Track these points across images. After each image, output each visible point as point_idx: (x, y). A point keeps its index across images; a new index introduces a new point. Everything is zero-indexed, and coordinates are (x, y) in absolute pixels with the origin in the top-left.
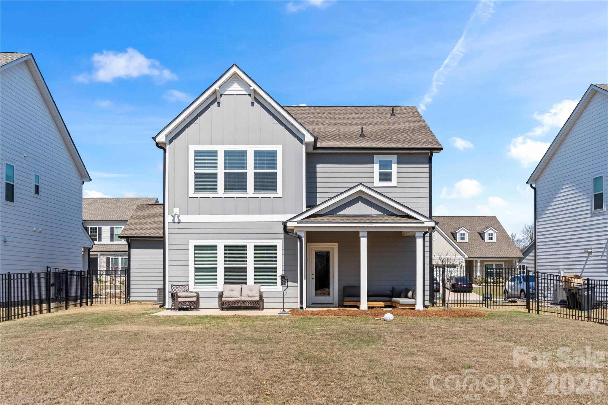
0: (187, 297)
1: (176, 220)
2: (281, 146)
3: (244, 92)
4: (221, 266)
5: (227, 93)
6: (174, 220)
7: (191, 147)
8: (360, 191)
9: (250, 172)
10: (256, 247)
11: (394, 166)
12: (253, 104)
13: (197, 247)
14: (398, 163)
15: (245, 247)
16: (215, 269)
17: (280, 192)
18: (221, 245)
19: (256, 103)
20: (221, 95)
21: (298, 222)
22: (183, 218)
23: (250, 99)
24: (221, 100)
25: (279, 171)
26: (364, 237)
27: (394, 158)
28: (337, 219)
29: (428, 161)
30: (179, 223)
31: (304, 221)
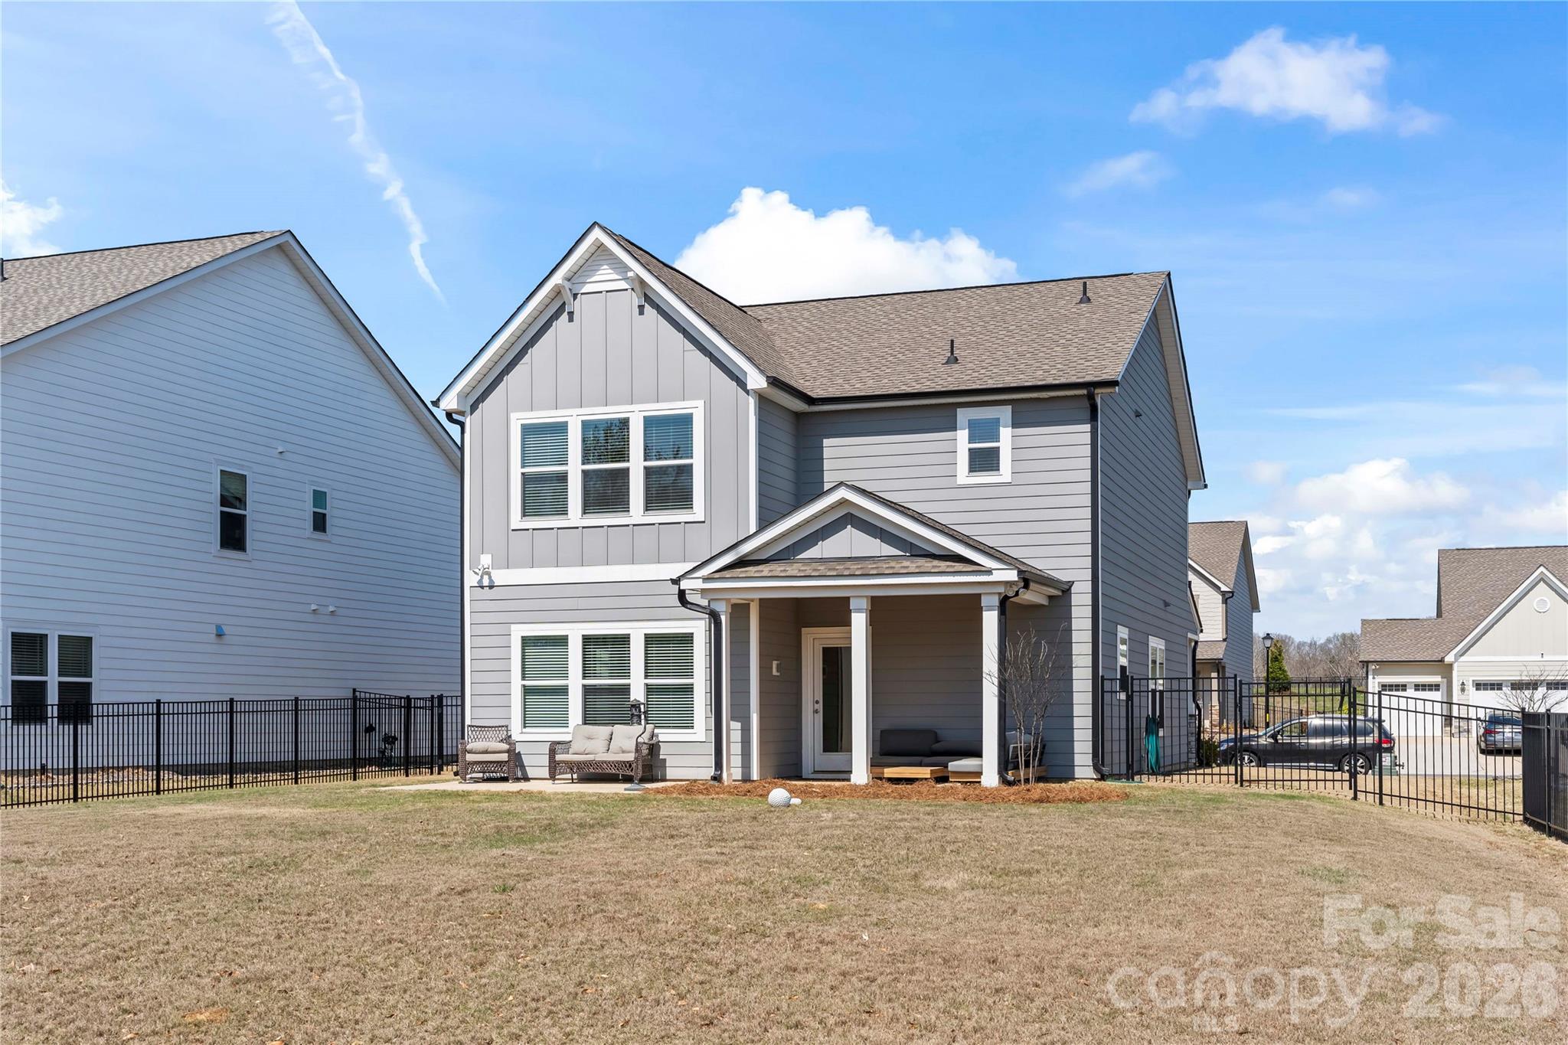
0: (486, 752)
1: (486, 582)
2: (700, 403)
3: (623, 285)
4: (575, 682)
5: (587, 288)
6: (480, 581)
7: (513, 416)
8: (844, 502)
9: (636, 465)
10: (650, 639)
11: (1006, 433)
12: (641, 308)
13: (526, 641)
14: (1014, 425)
15: (624, 640)
16: (563, 691)
17: (698, 511)
18: (575, 635)
19: (647, 308)
20: (575, 296)
21: (706, 579)
22: (500, 577)
23: (636, 300)
24: (576, 306)
25: (698, 461)
26: (859, 611)
27: (1005, 413)
28: (792, 570)
29: (1087, 414)
30: (491, 587)
31: (717, 575)
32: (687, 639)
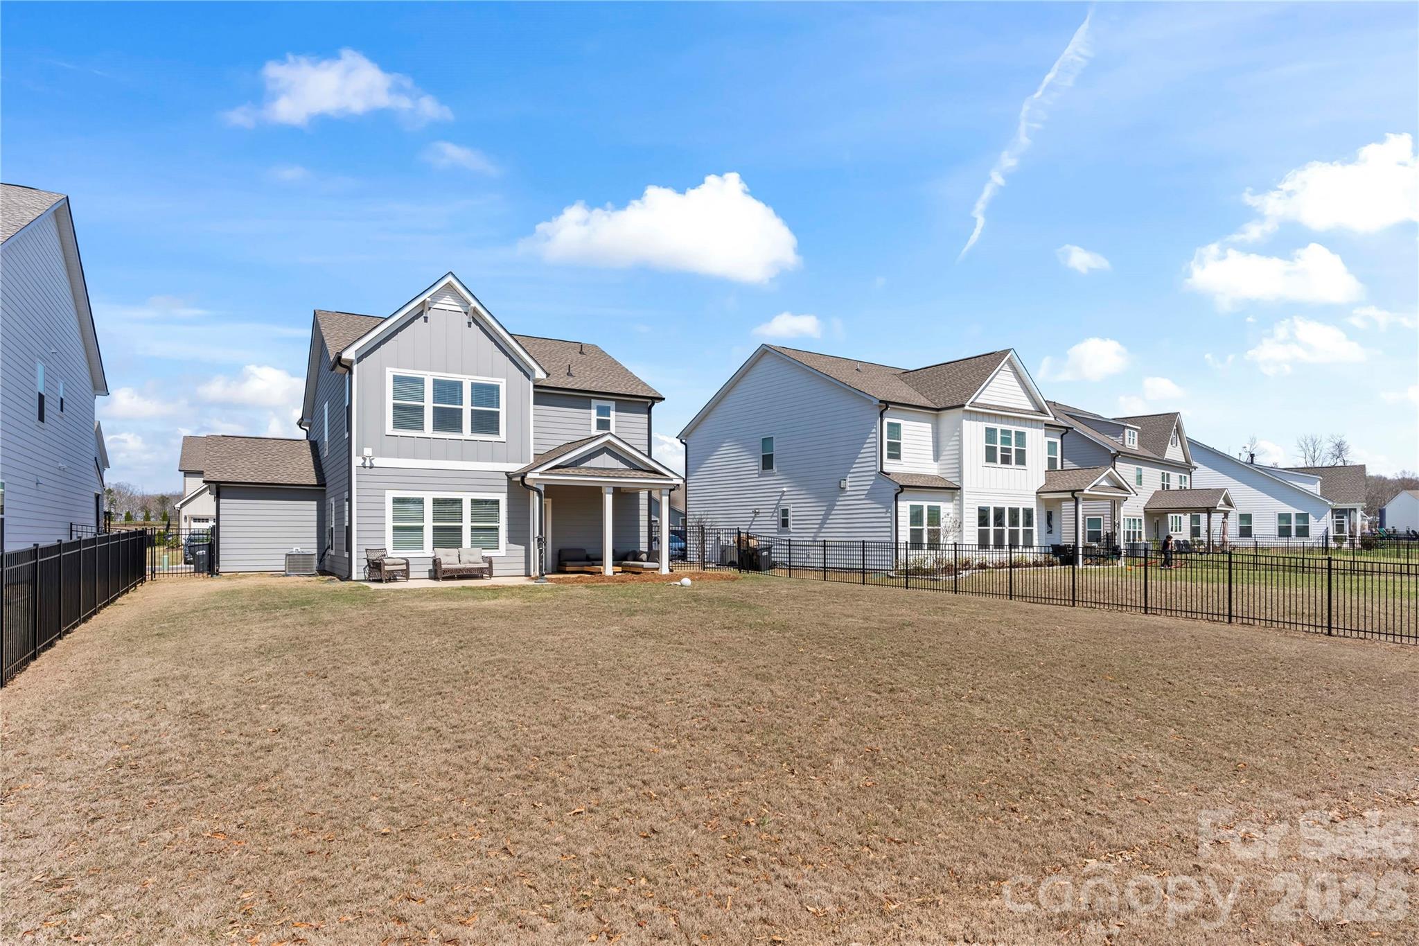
0: (391, 564)
1: (368, 464)
2: (504, 380)
3: (459, 309)
4: (429, 524)
5: (436, 306)
6: (364, 463)
7: (388, 369)
8: (609, 442)
9: (467, 408)
10: (475, 502)
11: (613, 413)
12: (469, 324)
13: (397, 501)
14: (617, 411)
15: (459, 501)
16: (421, 529)
17: (503, 436)
18: (428, 497)
19: (473, 324)
20: (430, 308)
21: (541, 474)
22: (378, 462)
23: (467, 319)
24: (429, 314)
25: (502, 411)
26: (609, 493)
27: (612, 405)
28: (581, 472)
29: (646, 411)
30: (371, 467)
31: (547, 472)
32: (496, 502)
